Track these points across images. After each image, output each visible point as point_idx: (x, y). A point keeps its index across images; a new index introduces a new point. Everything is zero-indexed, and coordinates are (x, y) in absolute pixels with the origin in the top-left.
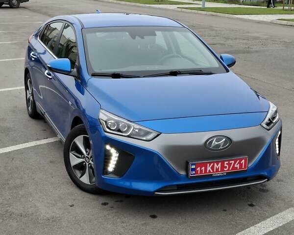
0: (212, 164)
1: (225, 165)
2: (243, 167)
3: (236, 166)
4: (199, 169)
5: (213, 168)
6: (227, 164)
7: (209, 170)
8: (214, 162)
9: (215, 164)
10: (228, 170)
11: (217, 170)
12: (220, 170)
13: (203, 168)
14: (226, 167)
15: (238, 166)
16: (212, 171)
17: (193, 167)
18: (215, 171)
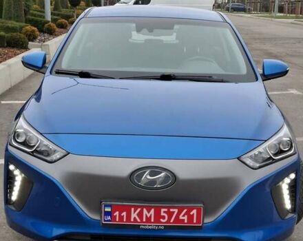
0: (139, 209)
1: (162, 214)
2: (195, 221)
3: (181, 217)
4: (117, 213)
5: (140, 215)
6: (164, 212)
7: (135, 218)
8: (142, 207)
9: (145, 211)
10: (168, 221)
11: (148, 219)
12: (152, 220)
13: (124, 214)
14: (164, 217)
15: (186, 218)
16: (139, 220)
17: (108, 209)
18: (144, 220)
